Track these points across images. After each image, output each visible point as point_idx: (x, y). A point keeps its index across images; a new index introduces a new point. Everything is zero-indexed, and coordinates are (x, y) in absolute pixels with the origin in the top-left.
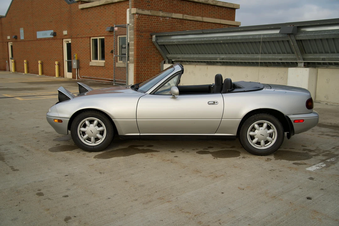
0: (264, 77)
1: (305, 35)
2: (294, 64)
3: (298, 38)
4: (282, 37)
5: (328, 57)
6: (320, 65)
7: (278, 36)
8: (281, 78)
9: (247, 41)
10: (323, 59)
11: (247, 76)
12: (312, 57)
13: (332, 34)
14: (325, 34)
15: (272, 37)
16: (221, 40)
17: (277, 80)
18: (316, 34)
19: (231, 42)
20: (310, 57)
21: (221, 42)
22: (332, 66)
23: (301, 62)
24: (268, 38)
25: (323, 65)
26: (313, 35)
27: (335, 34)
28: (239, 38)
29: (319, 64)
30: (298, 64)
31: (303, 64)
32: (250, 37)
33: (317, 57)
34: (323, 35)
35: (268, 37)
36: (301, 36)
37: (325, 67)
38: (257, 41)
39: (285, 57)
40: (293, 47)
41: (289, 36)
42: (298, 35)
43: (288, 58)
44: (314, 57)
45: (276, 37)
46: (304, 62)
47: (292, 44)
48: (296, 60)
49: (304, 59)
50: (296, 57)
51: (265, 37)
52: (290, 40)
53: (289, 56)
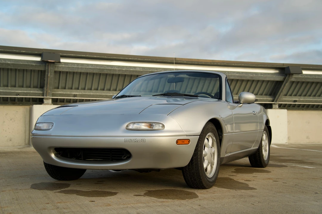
1: (67, 66)
3: (56, 69)
4: (35, 65)
5: (81, 94)
7: (29, 64)
8: (11, 120)
10: (75, 96)
12: (62, 93)
13: (97, 69)
14: (90, 68)
15: (20, 64)
17: (4, 122)
18: (80, 67)
20: (60, 93)
23: (50, 98)
24: (12, 64)
26: (76, 68)
27: (99, 69)
30: (44, 100)
31: (50, 101)
33: (69, 93)
34: (87, 68)
35: (13, 63)
36: (62, 67)
39: (25, 92)
40: (49, 78)
41: (48, 65)
42: (58, 66)
43: (30, 93)
44: (64, 93)
45: (26, 65)
46: (52, 99)
47: (49, 75)
48: (43, 96)
49: (53, 95)
50: (45, 92)
51: (9, 63)
52: (48, 70)
53: (31, 91)
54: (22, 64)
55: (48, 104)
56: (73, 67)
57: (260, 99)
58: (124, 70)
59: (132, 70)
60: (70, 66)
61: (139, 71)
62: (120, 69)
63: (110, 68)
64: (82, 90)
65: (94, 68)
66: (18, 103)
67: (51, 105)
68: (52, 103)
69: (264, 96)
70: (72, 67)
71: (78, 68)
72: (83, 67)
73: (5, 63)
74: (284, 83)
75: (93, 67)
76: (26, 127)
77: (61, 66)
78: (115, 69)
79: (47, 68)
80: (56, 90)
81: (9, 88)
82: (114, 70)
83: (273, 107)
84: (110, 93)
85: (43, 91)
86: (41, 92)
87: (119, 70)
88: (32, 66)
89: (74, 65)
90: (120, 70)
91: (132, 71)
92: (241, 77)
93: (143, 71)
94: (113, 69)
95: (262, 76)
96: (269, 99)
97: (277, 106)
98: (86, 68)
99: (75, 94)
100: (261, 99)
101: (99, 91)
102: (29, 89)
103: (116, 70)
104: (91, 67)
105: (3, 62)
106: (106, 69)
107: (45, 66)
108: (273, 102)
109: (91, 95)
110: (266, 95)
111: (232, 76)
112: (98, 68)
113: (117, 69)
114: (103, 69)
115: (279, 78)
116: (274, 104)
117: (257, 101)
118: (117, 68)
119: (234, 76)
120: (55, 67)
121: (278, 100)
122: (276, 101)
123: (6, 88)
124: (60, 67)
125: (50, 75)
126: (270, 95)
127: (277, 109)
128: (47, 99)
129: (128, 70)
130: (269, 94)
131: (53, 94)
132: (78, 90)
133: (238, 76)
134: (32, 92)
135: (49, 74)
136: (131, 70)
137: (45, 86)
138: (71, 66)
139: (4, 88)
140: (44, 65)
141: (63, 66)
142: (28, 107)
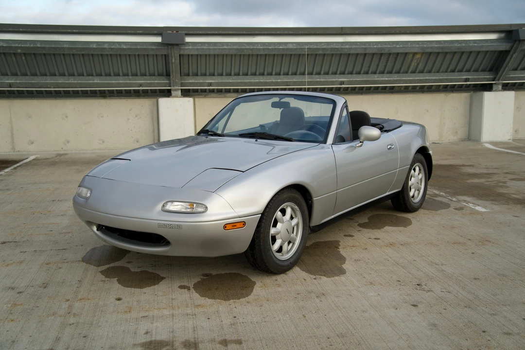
0: (102, 117)
1: (195, 47)
2: (156, 92)
3: (182, 52)
4: (156, 49)
5: (217, 81)
6: (197, 93)
7: (149, 47)
8: (136, 116)
9: (83, 53)
10: (210, 84)
11: (67, 117)
12: (193, 81)
13: (234, 49)
14: (225, 49)
16: (21, 48)
17: (129, 119)
18: (212, 48)
19: (44, 52)
20: (191, 81)
21: (19, 51)
22: (213, 95)
23: (178, 89)
24: (128, 49)
25: (201, 93)
26: (206, 49)
27: (237, 49)
28: (65, 46)
29: (204, 91)
30: (172, 92)
31: (179, 92)
32: (91, 46)
33: (202, 81)
34: (222, 49)
35: (129, 47)
36: (189, 49)
37: (203, 96)
38: (107, 53)
39: (148, 82)
40: (174, 65)
41: (171, 49)
42: (183, 47)
43: (154, 83)
44: (196, 82)
45: (145, 49)
46: (182, 90)
47: (173, 61)
48: (170, 87)
49: (182, 85)
50: (172, 81)
51: (125, 47)
52: (171, 54)
53: (155, 80)
54: (140, 48)
55: (176, 97)
56: (203, 49)
57: (474, 78)
58: (270, 49)
59: (281, 47)
60: (199, 47)
61: (291, 49)
62: (265, 47)
63: (252, 47)
64: (219, 77)
65: (230, 49)
66: (143, 94)
67: (180, 97)
68: (182, 95)
69: (481, 73)
70: (201, 49)
71: (210, 49)
72: (216, 48)
73: (120, 48)
74: (511, 53)
75: (229, 47)
76: (153, 125)
77: (188, 47)
78: (258, 47)
79: (170, 52)
80: (186, 77)
81: (130, 77)
82: (257, 49)
83: (494, 89)
84: (256, 78)
85: (169, 80)
86: (168, 82)
87: (264, 49)
88: (152, 49)
89: (205, 46)
90: (266, 49)
91: (282, 49)
92: (442, 48)
93: (297, 49)
94: (255, 47)
95: (476, 45)
96: (488, 77)
97: (500, 87)
98: (219, 49)
99: (209, 82)
100: (476, 77)
101: (241, 77)
102: (154, 77)
103: (259, 49)
104: (226, 47)
105: (118, 46)
106: (247, 49)
107: (168, 49)
108: (494, 81)
109: (230, 83)
110: (483, 70)
111: (428, 48)
112: (235, 47)
113: (262, 48)
114: (243, 49)
115: (504, 47)
116: (495, 83)
117: (468, 81)
118: (261, 46)
119: (431, 48)
120: (180, 49)
121: (502, 78)
122: (498, 80)
123: (126, 77)
124: (187, 49)
125: (175, 61)
126: (490, 70)
127: (500, 91)
128: (176, 90)
129: (276, 49)
130: (488, 69)
131: (181, 83)
132: (214, 77)
133: (438, 48)
134: (156, 82)
135: (174, 59)
136: (280, 49)
137: (171, 74)
138: (201, 47)
139: (124, 77)
140: (166, 47)
141: (190, 47)
142: (154, 100)
